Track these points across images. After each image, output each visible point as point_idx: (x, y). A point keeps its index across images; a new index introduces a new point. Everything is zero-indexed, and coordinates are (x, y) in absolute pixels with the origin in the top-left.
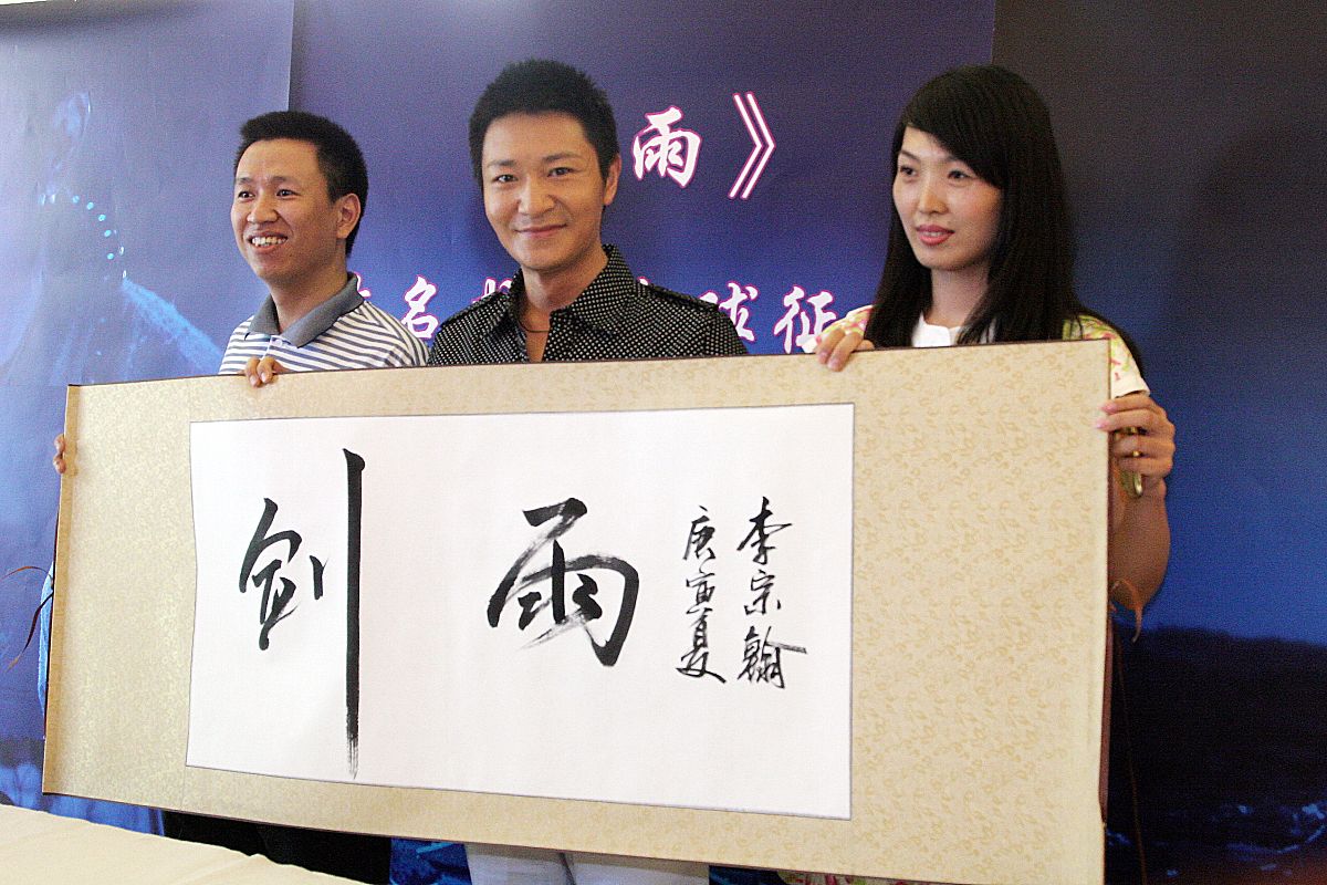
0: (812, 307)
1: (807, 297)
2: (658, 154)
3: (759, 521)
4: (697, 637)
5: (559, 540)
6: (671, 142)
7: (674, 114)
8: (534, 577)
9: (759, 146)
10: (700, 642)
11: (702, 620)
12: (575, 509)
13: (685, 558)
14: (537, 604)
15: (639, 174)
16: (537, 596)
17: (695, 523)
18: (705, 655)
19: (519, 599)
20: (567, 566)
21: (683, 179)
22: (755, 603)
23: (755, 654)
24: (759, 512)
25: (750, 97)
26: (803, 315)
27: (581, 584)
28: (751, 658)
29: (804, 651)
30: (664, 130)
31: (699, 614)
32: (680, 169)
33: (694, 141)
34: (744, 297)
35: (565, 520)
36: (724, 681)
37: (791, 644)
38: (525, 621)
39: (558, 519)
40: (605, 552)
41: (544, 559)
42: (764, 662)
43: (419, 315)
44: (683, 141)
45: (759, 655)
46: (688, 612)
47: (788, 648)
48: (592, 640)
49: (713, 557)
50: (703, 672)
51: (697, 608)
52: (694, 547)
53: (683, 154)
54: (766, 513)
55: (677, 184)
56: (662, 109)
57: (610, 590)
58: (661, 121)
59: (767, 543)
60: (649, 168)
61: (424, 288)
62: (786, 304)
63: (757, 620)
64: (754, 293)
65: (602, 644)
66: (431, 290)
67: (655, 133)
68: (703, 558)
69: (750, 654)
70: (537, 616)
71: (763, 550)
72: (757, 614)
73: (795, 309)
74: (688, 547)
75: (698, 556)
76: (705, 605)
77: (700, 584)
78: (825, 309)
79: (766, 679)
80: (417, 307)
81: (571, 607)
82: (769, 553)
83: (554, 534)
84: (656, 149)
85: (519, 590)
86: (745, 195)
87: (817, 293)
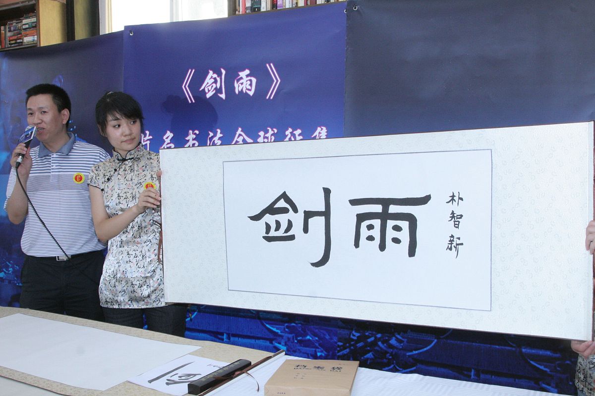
0: (295, 135)
1: (293, 131)
2: (243, 86)
6: (247, 81)
7: (247, 72)
9: (275, 81)
15: (237, 92)
21: (251, 93)
25: (272, 64)
30: (244, 77)
32: (250, 90)
33: (254, 80)
34: (273, 132)
43: (168, 144)
44: (251, 80)
55: (249, 95)
56: (243, 70)
58: (243, 74)
60: (240, 90)
61: (169, 135)
62: (287, 134)
64: (276, 131)
66: (171, 135)
67: (241, 78)
73: (289, 136)
78: (299, 135)
80: (168, 141)
84: (242, 84)
86: (272, 98)
87: (297, 130)
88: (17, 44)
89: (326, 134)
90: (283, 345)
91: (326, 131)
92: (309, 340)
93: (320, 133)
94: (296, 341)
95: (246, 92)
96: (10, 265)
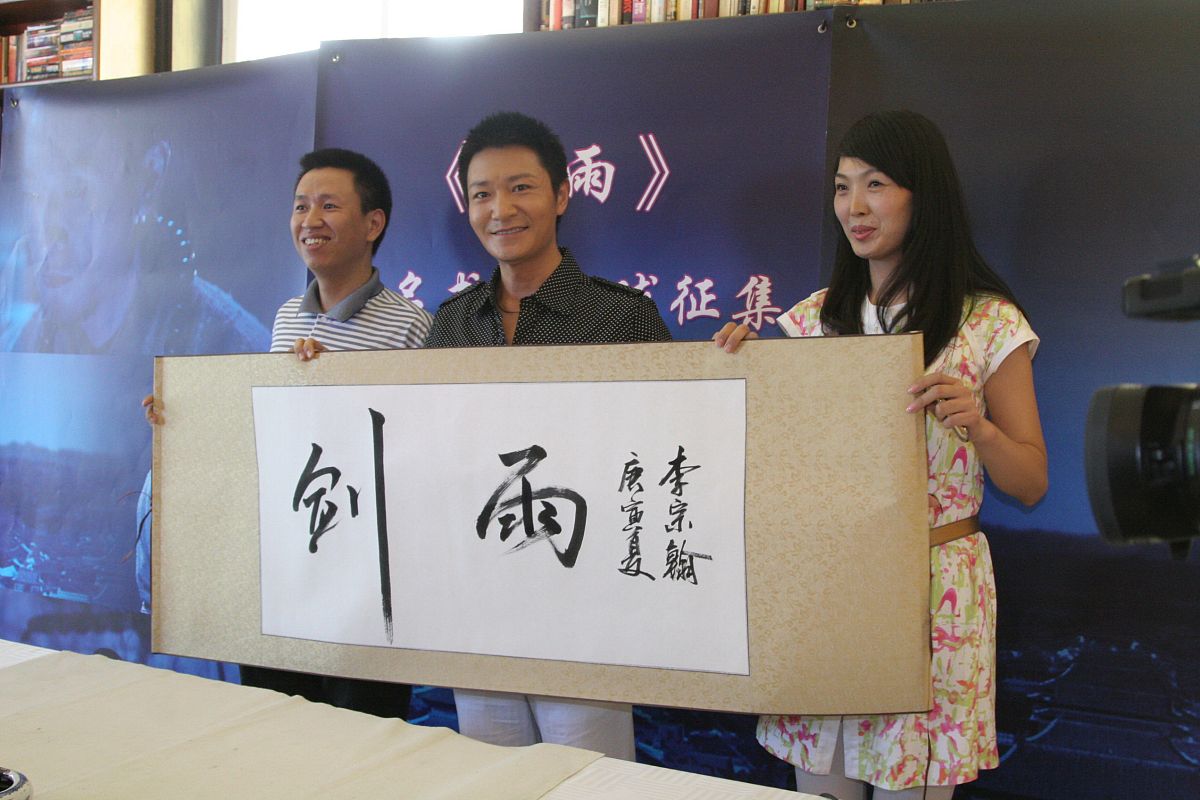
0: (698, 290)
1: (695, 282)
2: (584, 179)
3: (676, 464)
4: (632, 548)
5: (526, 476)
6: (593, 170)
7: (595, 150)
8: (509, 503)
9: (658, 173)
10: (634, 550)
11: (635, 535)
12: (537, 453)
13: (620, 490)
14: (513, 523)
16: (512, 517)
17: (628, 465)
18: (639, 560)
19: (500, 519)
20: (533, 495)
21: (602, 197)
22: (673, 523)
23: (675, 560)
24: (675, 457)
25: (651, 137)
26: (692, 296)
27: (544, 509)
28: (672, 562)
29: (710, 558)
30: (588, 162)
31: (632, 531)
32: (600, 190)
33: (610, 169)
34: (648, 283)
35: (530, 462)
36: (653, 579)
37: (701, 553)
38: (505, 534)
39: (525, 461)
40: (561, 485)
41: (515, 490)
42: (681, 565)
44: (602, 169)
45: (678, 560)
46: (624, 530)
47: (698, 556)
48: (555, 549)
49: (641, 489)
50: (638, 572)
51: (630, 527)
52: (627, 482)
53: (602, 179)
54: (681, 458)
55: (596, 201)
56: (586, 146)
57: (565, 513)
58: (585, 155)
59: (682, 480)
60: (577, 189)
61: (413, 280)
62: (679, 288)
63: (674, 535)
64: (655, 280)
65: (563, 551)
66: (418, 281)
67: (582, 164)
68: (634, 490)
69: (671, 559)
70: (514, 532)
71: (679, 485)
72: (675, 532)
73: (686, 292)
74: (623, 482)
75: (630, 489)
76: (636, 524)
77: (632, 510)
78: (708, 292)
79: (683, 578)
81: (537, 525)
82: (684, 487)
83: (523, 472)
84: (582, 175)
85: (498, 513)
86: (648, 208)
87: (701, 280)
88: (46, 76)
89: (769, 291)
90: (656, 748)
91: (770, 284)
92: (716, 736)
93: (755, 289)
94: (686, 739)
95: (590, 193)
96: (30, 552)
